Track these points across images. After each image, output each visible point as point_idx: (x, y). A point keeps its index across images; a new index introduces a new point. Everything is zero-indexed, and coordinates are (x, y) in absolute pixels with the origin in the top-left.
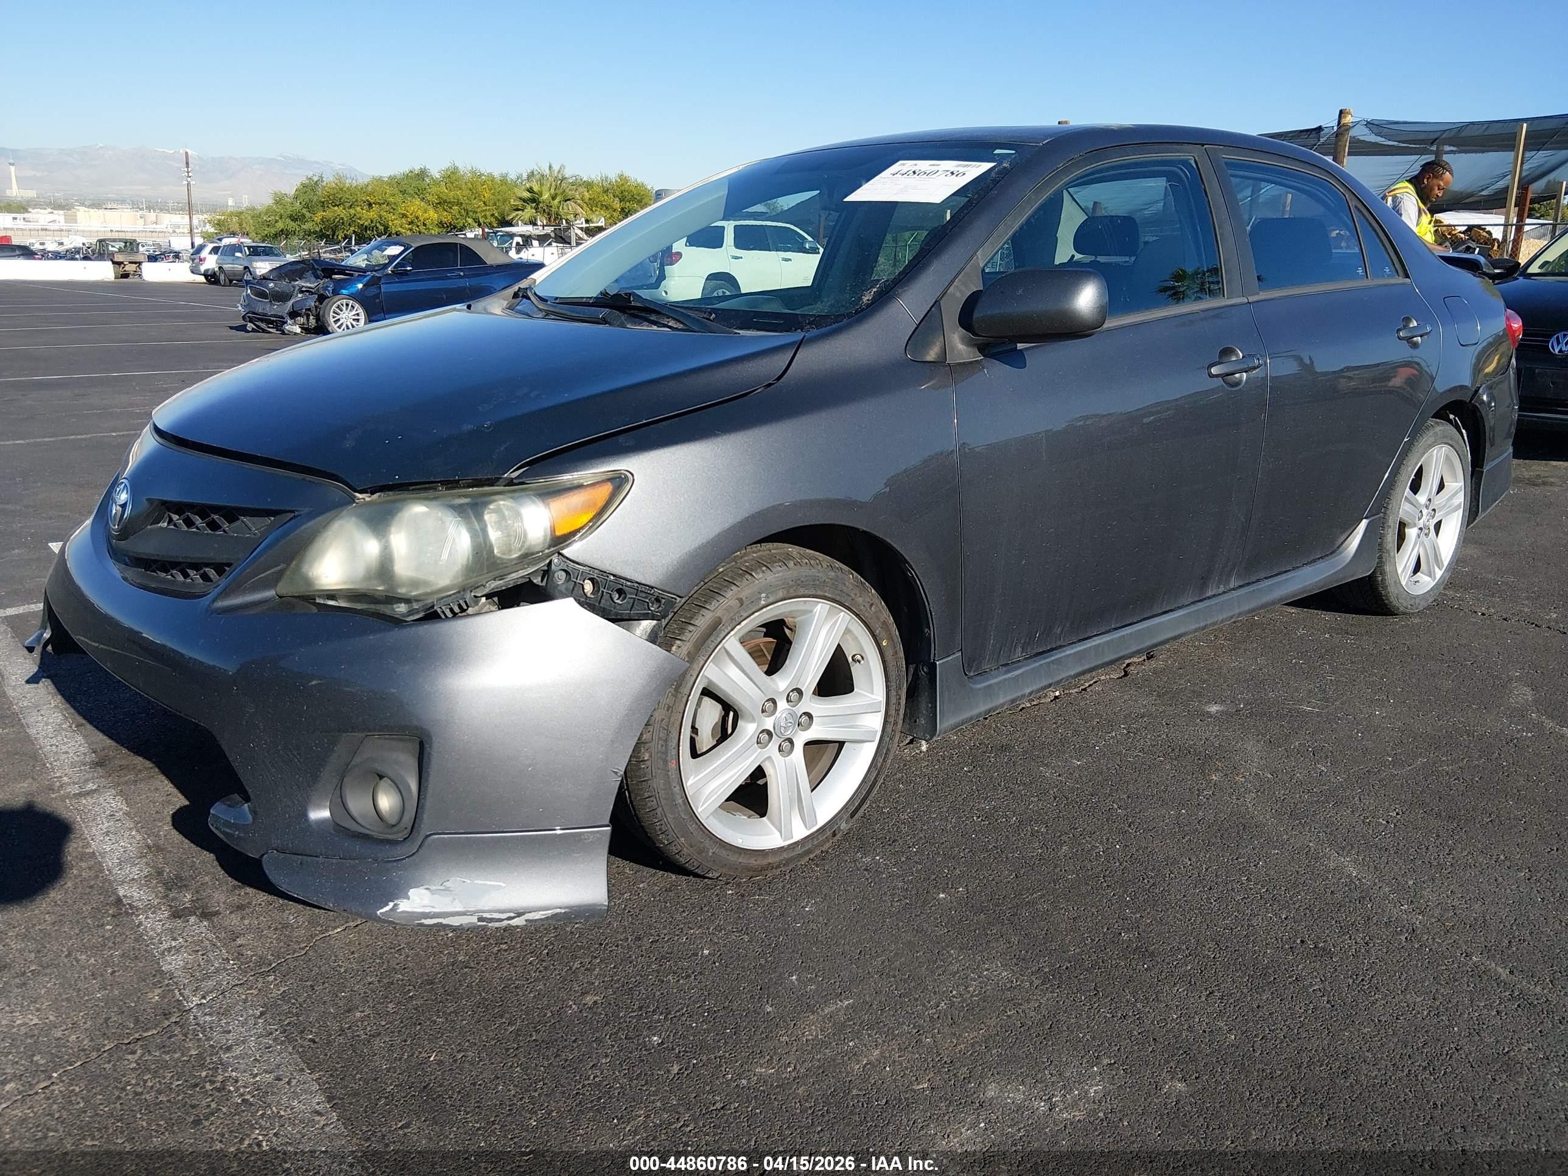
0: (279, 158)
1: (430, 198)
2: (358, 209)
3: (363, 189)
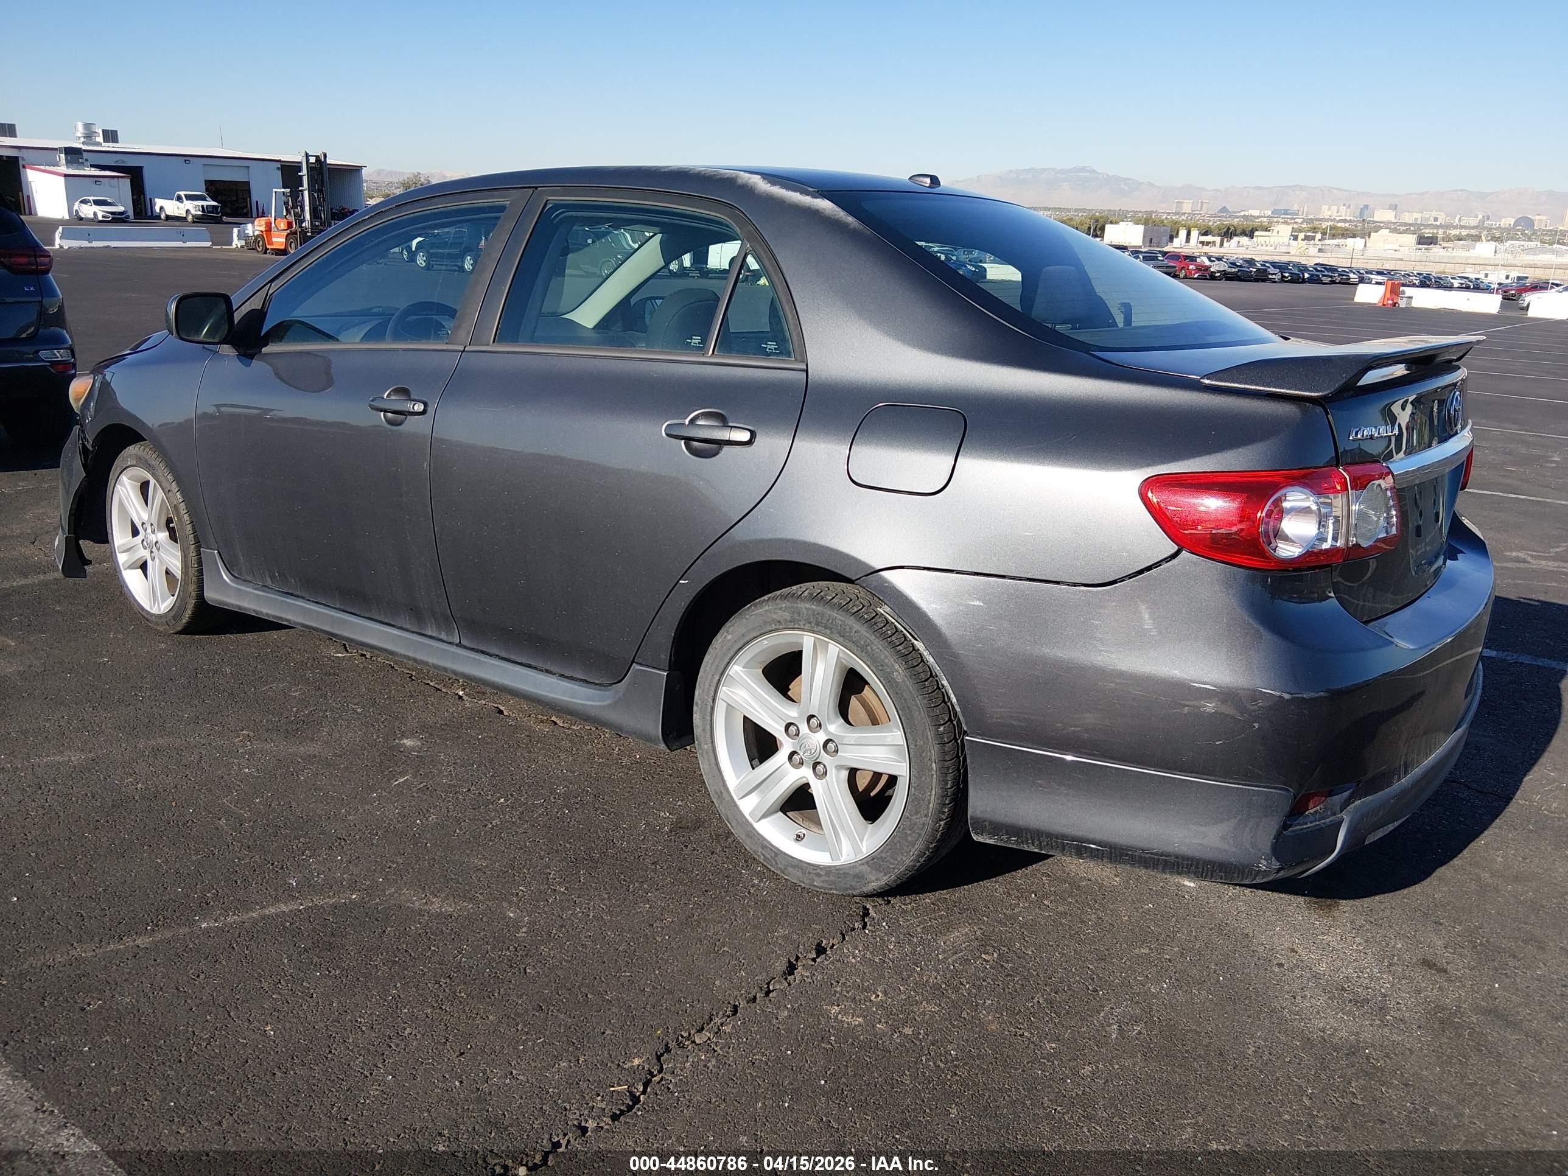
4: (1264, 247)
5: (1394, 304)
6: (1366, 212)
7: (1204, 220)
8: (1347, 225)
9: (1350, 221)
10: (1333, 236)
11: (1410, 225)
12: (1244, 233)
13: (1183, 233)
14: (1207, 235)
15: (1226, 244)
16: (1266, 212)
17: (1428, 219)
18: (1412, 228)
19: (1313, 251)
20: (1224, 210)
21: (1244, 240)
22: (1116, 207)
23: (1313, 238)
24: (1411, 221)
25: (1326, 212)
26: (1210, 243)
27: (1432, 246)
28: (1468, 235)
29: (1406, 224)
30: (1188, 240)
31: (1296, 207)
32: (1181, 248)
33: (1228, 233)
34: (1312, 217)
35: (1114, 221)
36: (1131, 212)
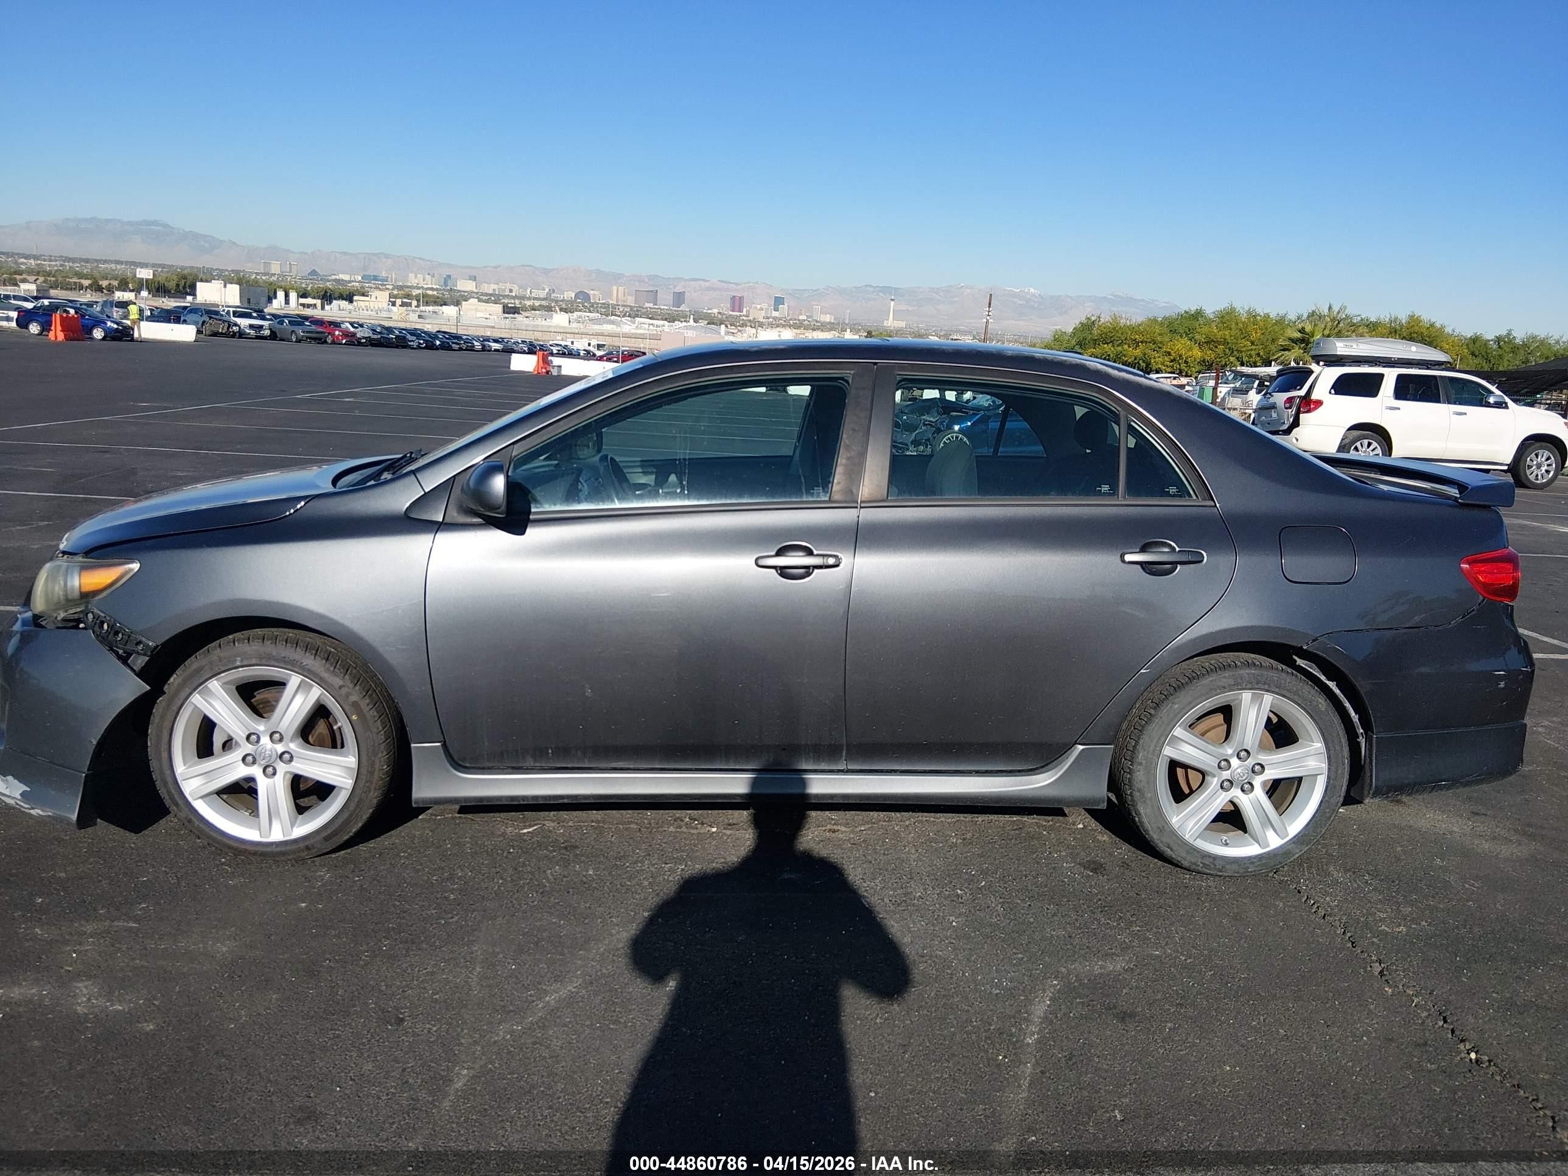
0: (1110, 297)
1: (1197, 337)
2: (1126, 347)
3: (1133, 329)
4: (365, 311)
5: (547, 372)
6: (450, 283)
7: (295, 282)
8: (435, 293)
9: (437, 289)
10: (427, 304)
11: (491, 295)
12: (341, 297)
13: (281, 294)
14: (306, 297)
15: (327, 307)
16: (356, 277)
17: (504, 290)
18: (493, 298)
19: (414, 317)
20: (314, 272)
21: (344, 304)
22: (199, 264)
23: (410, 305)
24: (491, 292)
25: (413, 280)
26: (311, 305)
27: (516, 315)
28: (540, 305)
29: (486, 294)
30: (287, 302)
31: (384, 274)
32: (282, 309)
33: (327, 297)
34: (401, 284)
35: (204, 280)
36: (216, 270)
